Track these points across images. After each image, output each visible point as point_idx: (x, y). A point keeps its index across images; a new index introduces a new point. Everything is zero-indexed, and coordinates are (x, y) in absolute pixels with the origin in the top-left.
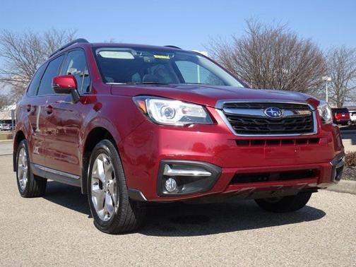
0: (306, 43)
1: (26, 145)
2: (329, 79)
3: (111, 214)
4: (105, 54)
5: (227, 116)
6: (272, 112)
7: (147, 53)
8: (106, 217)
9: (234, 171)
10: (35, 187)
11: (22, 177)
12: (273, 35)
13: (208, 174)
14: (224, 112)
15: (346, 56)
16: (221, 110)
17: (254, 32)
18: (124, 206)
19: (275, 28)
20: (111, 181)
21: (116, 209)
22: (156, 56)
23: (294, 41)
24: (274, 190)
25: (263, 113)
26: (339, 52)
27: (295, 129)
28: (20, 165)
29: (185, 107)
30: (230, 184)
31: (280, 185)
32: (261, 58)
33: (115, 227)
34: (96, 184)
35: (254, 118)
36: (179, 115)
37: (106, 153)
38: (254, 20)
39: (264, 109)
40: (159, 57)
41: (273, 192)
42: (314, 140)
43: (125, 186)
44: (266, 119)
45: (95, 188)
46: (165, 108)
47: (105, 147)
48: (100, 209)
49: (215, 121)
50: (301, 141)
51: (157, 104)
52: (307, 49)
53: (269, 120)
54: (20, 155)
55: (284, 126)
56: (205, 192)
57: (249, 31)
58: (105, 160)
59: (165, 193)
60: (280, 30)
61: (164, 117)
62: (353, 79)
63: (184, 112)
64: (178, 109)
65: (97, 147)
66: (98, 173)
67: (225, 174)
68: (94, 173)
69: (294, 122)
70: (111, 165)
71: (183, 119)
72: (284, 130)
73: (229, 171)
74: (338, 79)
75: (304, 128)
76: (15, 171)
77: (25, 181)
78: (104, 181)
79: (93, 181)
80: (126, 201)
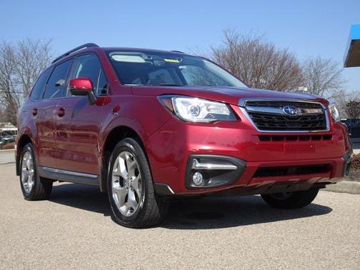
0: (283, 54)
1: (31, 149)
2: (306, 89)
3: (135, 209)
4: (118, 58)
5: (250, 113)
6: (289, 109)
7: (156, 57)
8: (129, 212)
9: (257, 165)
10: (41, 189)
11: (26, 181)
12: (250, 46)
13: (234, 167)
14: (246, 110)
15: (322, 66)
16: (244, 107)
17: (231, 43)
18: (149, 200)
19: (252, 38)
20: (134, 178)
21: (141, 204)
22: (166, 60)
23: (272, 51)
24: (290, 184)
25: (282, 111)
26: (314, 63)
27: (310, 126)
28: (24, 169)
29: (209, 105)
30: (254, 177)
31: (296, 179)
32: (239, 68)
33: (139, 221)
34: (117, 181)
35: (273, 116)
36: (204, 112)
37: (129, 150)
38: (232, 30)
39: (282, 107)
40: (169, 61)
41: (289, 186)
42: (328, 137)
43: (151, 182)
44: (284, 116)
45: (116, 185)
46: (190, 106)
47: (128, 145)
48: (122, 205)
49: (238, 118)
50: (316, 137)
51: (183, 102)
52: (285, 59)
53: (287, 117)
54: (25, 159)
55: (300, 123)
56: (232, 185)
57: (227, 41)
58: (127, 157)
59: (193, 186)
60: (257, 40)
61: (190, 114)
62: (329, 89)
63: (208, 110)
64: (203, 107)
65: (119, 145)
66: (119, 170)
67: (249, 167)
68: (115, 170)
69: (309, 119)
70: (135, 161)
71: (208, 116)
72: (300, 126)
73: (252, 164)
74: (314, 89)
75: (318, 126)
76: (18, 175)
77: (30, 184)
78: (126, 178)
79: (114, 179)
80: (151, 196)
